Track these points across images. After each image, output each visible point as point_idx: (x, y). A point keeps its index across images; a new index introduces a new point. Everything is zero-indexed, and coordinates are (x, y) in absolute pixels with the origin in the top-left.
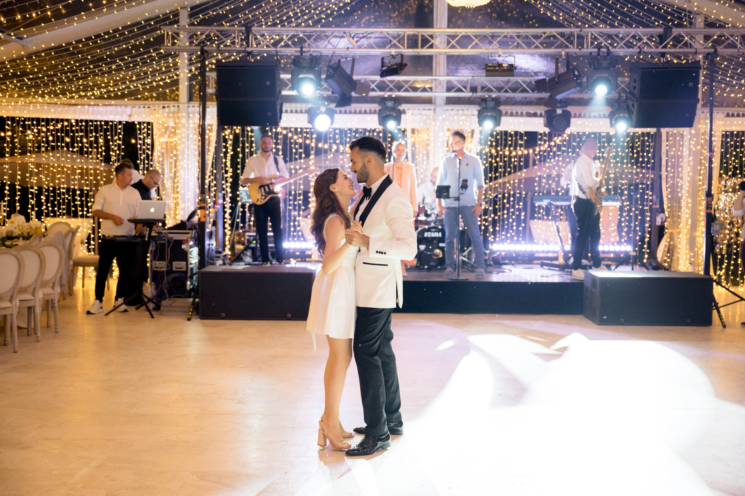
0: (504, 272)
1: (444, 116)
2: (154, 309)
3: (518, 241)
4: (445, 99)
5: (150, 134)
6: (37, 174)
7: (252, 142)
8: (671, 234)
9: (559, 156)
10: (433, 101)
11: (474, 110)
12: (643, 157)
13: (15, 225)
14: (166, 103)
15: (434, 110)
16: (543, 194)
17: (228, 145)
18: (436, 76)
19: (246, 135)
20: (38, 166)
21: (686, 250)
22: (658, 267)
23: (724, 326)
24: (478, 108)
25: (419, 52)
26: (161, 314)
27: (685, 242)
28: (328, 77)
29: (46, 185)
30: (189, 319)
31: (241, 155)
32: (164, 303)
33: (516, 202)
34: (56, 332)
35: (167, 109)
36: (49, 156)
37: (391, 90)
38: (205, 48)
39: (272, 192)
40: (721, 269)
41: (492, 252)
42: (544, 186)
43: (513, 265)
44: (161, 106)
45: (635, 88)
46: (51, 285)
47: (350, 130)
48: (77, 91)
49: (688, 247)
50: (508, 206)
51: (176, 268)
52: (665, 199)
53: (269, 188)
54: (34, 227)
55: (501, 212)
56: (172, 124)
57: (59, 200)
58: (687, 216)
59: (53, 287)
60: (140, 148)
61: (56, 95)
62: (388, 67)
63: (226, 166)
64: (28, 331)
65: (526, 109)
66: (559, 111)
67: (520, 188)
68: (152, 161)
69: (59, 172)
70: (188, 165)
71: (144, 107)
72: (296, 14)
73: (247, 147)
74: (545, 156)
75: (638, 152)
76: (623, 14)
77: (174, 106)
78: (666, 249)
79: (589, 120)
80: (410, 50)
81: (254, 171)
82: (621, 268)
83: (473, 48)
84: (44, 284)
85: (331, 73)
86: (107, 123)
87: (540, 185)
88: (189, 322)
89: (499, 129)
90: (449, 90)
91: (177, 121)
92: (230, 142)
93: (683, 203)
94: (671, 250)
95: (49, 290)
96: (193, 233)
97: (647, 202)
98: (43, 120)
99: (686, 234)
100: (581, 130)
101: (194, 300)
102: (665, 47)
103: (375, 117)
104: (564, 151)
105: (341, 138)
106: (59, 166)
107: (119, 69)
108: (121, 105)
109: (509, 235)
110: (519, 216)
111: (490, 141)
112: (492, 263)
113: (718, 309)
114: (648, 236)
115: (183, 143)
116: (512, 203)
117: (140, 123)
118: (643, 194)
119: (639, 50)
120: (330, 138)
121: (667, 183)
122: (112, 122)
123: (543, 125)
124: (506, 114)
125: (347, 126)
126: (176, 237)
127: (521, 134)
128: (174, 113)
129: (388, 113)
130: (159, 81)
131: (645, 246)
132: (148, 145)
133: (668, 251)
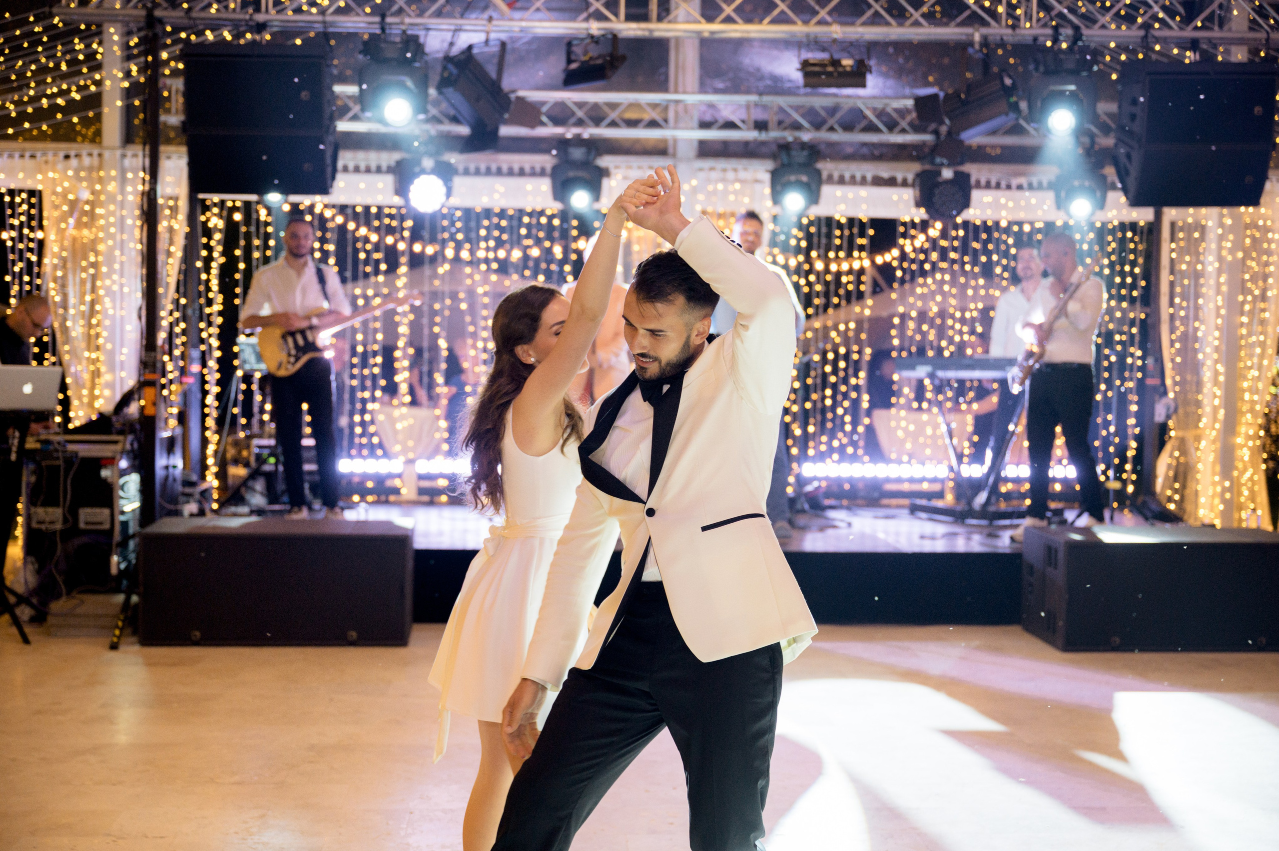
0: (835, 527)
1: (694, 182)
2: (33, 620)
3: (854, 458)
4: (696, 144)
5: (36, 220)
7: (267, 237)
8: (1182, 442)
9: (943, 271)
10: (671, 150)
11: (761, 170)
12: (1123, 274)
14: (72, 148)
16: (910, 353)
17: (213, 243)
18: (676, 91)
19: (254, 222)
21: (1214, 474)
22: (1158, 514)
24: (769, 165)
25: (651, 31)
26: (49, 634)
27: (1211, 457)
28: (444, 83)
30: (114, 647)
31: (242, 266)
32: (56, 606)
33: (851, 371)
35: (74, 162)
37: (580, 123)
38: (158, 13)
39: (311, 347)
41: (801, 482)
42: (912, 338)
43: (848, 508)
44: (62, 154)
47: (488, 212)
49: (1218, 468)
50: (833, 379)
51: (87, 523)
52: (1168, 365)
53: (305, 338)
55: (820, 393)
56: (86, 195)
58: (1217, 402)
60: (13, 248)
62: (583, 63)
63: (208, 289)
65: (869, 170)
66: (947, 174)
67: (858, 341)
68: (39, 275)
70: (122, 286)
71: (22, 156)
73: (258, 247)
74: (913, 272)
75: (1112, 265)
77: (90, 155)
78: (1171, 474)
79: (1008, 193)
80: (633, 25)
81: (269, 298)
83: (773, 22)
85: (451, 74)
87: (902, 335)
88: (113, 654)
89: (815, 212)
90: (705, 125)
91: (98, 187)
92: (217, 236)
93: (1207, 375)
94: (1181, 475)
96: (128, 441)
97: (1131, 371)
99: (1214, 442)
100: (990, 216)
101: (128, 599)
102: (1200, 27)
103: (545, 185)
104: (954, 261)
105: (467, 230)
109: (836, 443)
110: (856, 403)
111: (796, 237)
112: (806, 506)
114: (1134, 444)
115: (112, 236)
116: (842, 374)
117: (12, 193)
118: (1122, 357)
119: (1142, 33)
120: (444, 229)
121: (1172, 330)
123: (912, 203)
124: (830, 180)
125: (480, 202)
126: (85, 451)
127: (862, 226)
128: (90, 169)
129: (571, 174)
130: (54, 96)
131: (1128, 467)
132: (31, 240)
133: (1176, 479)
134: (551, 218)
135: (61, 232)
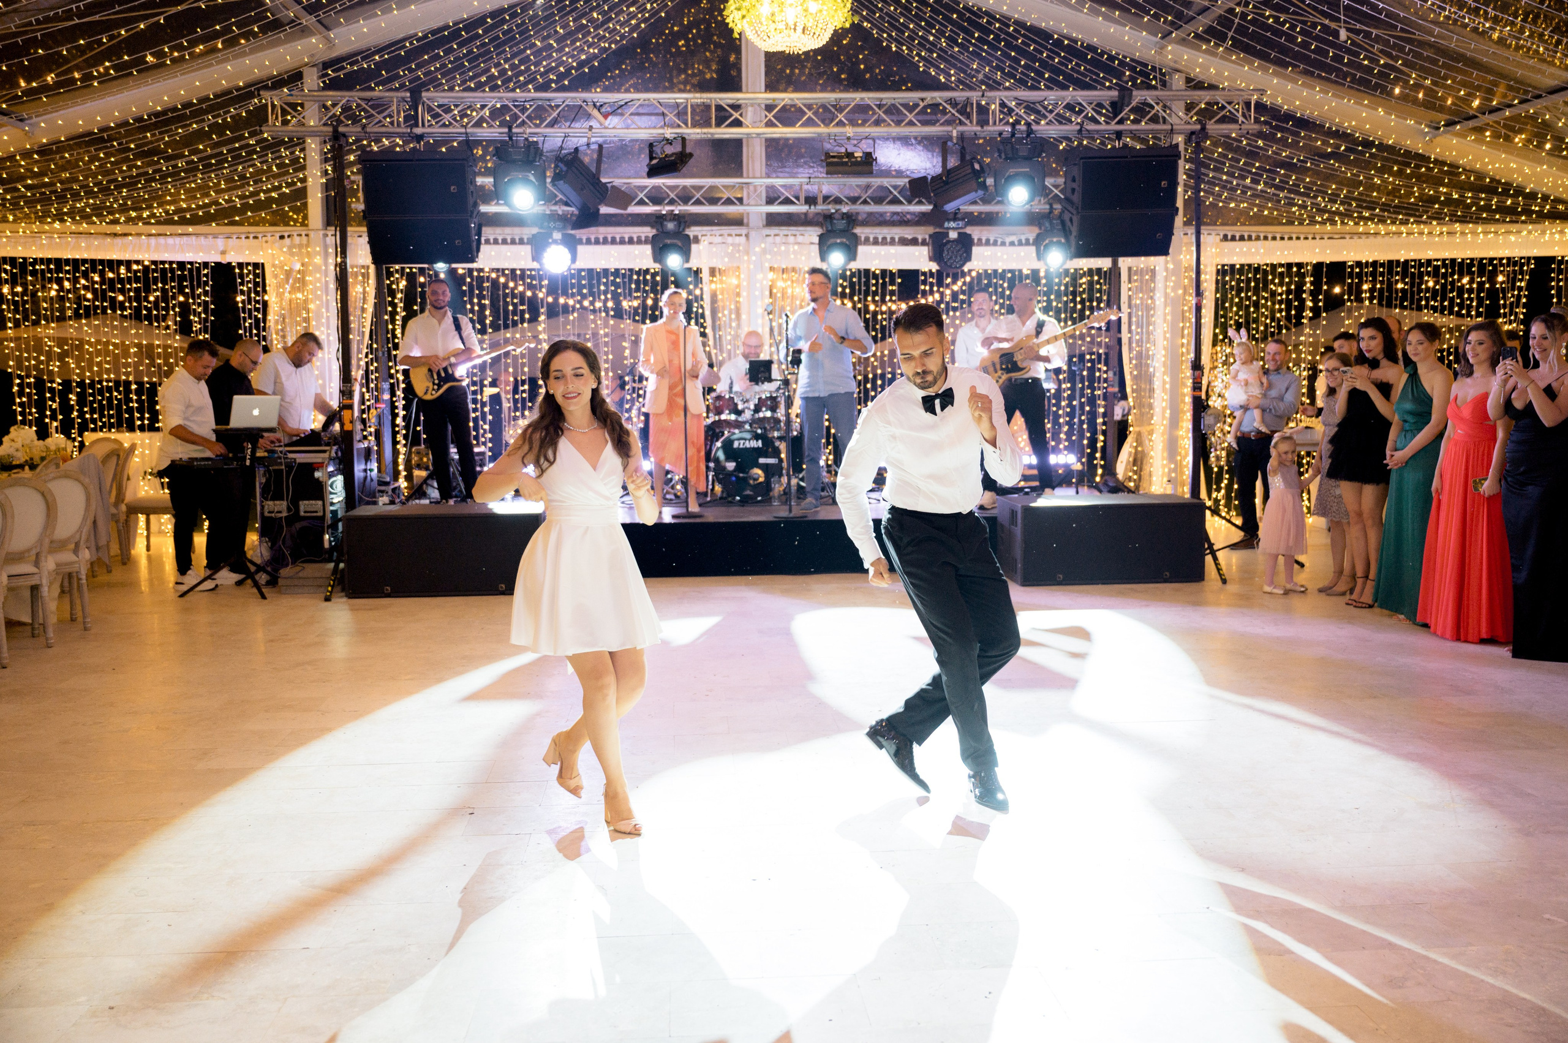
1: (763, 245)
2: (268, 583)
4: (764, 216)
5: (260, 286)
6: (61, 357)
8: (1139, 434)
9: (955, 309)
10: (745, 221)
11: (812, 234)
13: (19, 445)
14: (286, 230)
15: (747, 236)
17: (396, 301)
18: (748, 177)
20: (61, 342)
21: (1163, 459)
22: (1118, 488)
23: (1224, 581)
24: (818, 231)
25: (712, 134)
26: (280, 592)
27: (1160, 446)
28: (557, 177)
29: (77, 375)
30: (327, 599)
32: (284, 572)
34: (86, 629)
35: (287, 241)
36: (81, 326)
37: (672, 202)
38: (341, 129)
40: (1218, 490)
44: (278, 235)
45: (1073, 190)
46: (72, 546)
47: (606, 271)
48: (124, 209)
49: (1165, 455)
51: (305, 512)
52: (1128, 377)
53: (446, 372)
54: (53, 448)
56: (298, 267)
57: (100, 402)
58: (1164, 404)
59: (76, 551)
60: (244, 308)
61: (86, 217)
62: (661, 159)
64: (33, 629)
65: (897, 232)
66: (953, 235)
69: (98, 353)
71: (247, 238)
72: (503, 72)
75: (1082, 302)
76: (1055, 70)
77: (300, 235)
78: (1131, 459)
79: (1003, 248)
80: (698, 130)
81: (418, 342)
82: (1059, 491)
83: (804, 125)
84: (58, 546)
85: (561, 171)
86: (181, 265)
88: (327, 603)
89: (854, 266)
90: (770, 201)
91: (307, 260)
92: (399, 296)
93: (1157, 384)
94: (1138, 461)
95: (67, 556)
96: (333, 451)
97: (1099, 382)
98: (67, 261)
99: (1163, 434)
100: (990, 266)
101: (337, 566)
102: (1121, 122)
103: (647, 249)
104: (963, 302)
105: (591, 286)
106: (98, 342)
107: (192, 169)
108: (206, 235)
111: (842, 285)
113: (1213, 553)
114: (1102, 438)
115: (319, 298)
117: (240, 265)
118: (1092, 370)
119: (1078, 127)
121: (1130, 349)
122: (191, 263)
123: (927, 258)
124: (867, 241)
125: (599, 265)
126: (301, 458)
127: (892, 275)
128: (300, 246)
129: (669, 241)
130: (268, 191)
131: (1098, 455)
132: (257, 302)
133: (1135, 463)
134: (654, 275)
135: (280, 296)
